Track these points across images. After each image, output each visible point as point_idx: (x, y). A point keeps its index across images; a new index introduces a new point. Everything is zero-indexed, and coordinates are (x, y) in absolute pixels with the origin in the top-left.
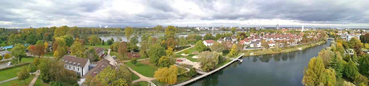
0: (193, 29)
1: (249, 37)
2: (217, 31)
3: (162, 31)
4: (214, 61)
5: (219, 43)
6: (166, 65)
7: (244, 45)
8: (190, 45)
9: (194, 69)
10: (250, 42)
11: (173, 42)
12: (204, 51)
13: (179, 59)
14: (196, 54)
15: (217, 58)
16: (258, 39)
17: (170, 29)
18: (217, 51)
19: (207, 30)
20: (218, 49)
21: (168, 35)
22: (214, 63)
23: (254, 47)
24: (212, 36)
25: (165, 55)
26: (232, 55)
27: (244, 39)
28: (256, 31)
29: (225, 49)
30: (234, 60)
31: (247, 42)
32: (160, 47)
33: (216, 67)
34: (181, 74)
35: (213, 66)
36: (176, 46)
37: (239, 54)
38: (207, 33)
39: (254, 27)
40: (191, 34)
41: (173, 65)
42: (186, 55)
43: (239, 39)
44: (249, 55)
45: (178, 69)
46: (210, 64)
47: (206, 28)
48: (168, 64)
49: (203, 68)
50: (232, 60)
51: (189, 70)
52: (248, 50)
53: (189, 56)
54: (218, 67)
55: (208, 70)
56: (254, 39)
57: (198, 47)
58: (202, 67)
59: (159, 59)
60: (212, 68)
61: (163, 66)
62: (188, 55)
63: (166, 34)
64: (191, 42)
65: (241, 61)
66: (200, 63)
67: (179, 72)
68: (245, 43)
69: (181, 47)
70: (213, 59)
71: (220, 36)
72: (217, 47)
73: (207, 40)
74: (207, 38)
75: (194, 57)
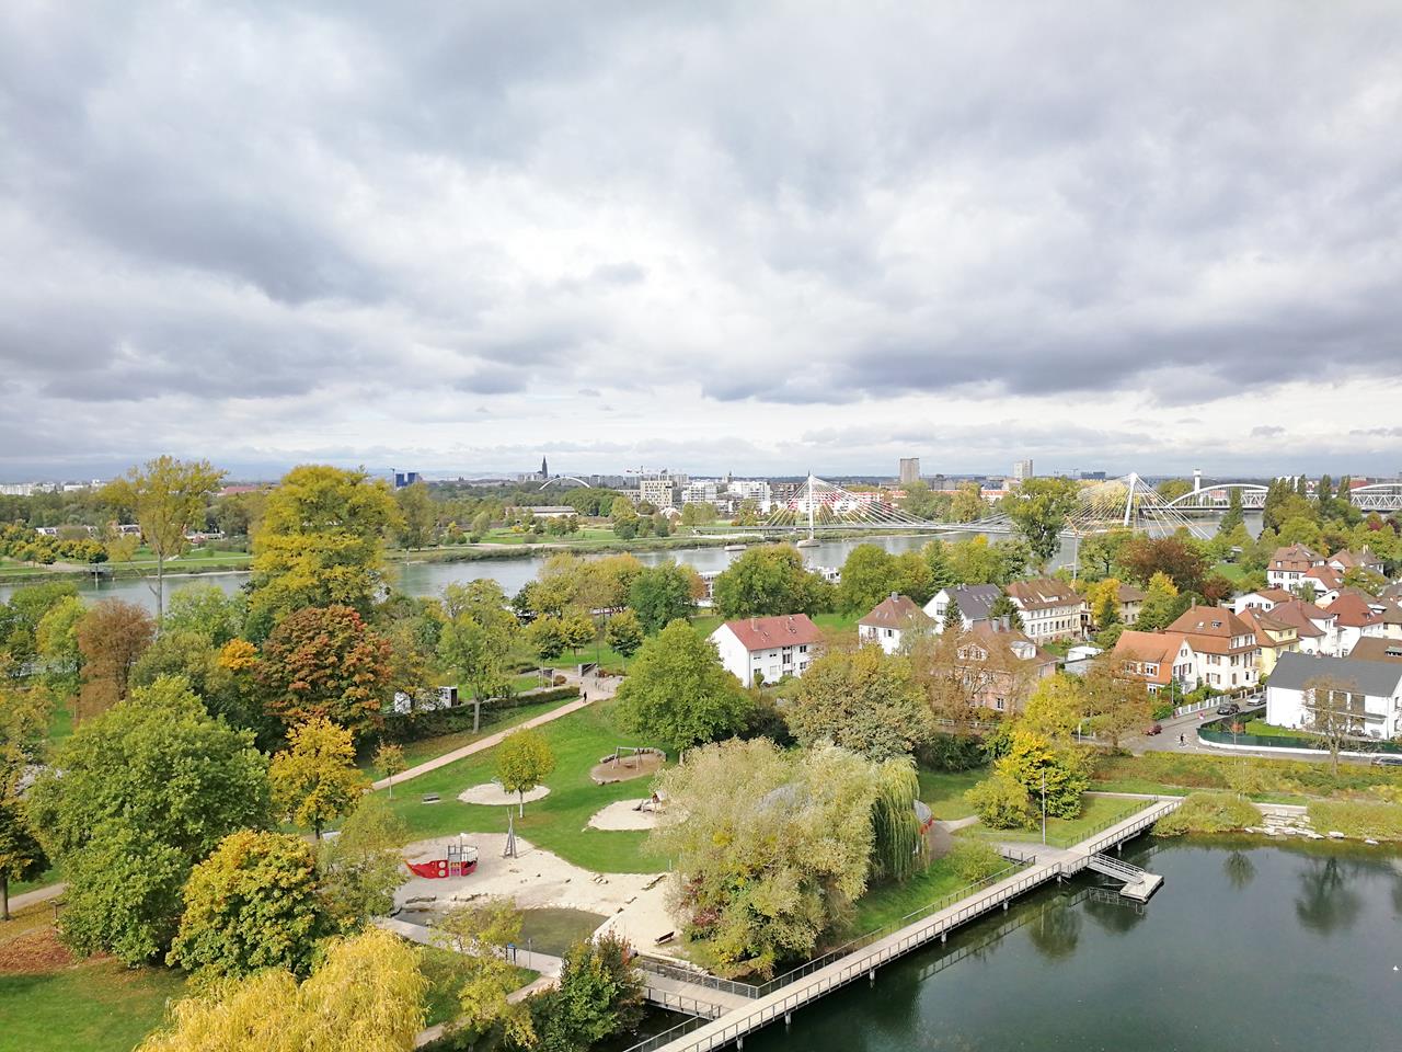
0: (596, 498)
1: (1255, 599)
2: (855, 516)
3: (211, 525)
4: (826, 856)
5: (879, 652)
6: (273, 939)
7: (1173, 697)
8: (573, 678)
9: (615, 956)
10: (1268, 659)
11: (350, 659)
12: (719, 736)
13: (433, 849)
14: (632, 776)
15: (859, 821)
16: (1376, 632)
17: (317, 507)
18: (856, 749)
19: (744, 511)
20: (863, 722)
21: (293, 581)
22: (826, 878)
23: (1322, 724)
24: (803, 574)
25: (260, 815)
26: (1018, 797)
27: (1175, 616)
28: (1351, 523)
29: (947, 728)
30: (1048, 859)
31: (1214, 655)
32: (196, 723)
33: (845, 936)
34: (463, 1034)
35: (816, 912)
36: (400, 704)
37: (1105, 799)
38: (746, 542)
39: (1326, 483)
40: (576, 553)
41: (357, 928)
42: (514, 799)
43: (1109, 618)
44: (1238, 830)
45: (426, 969)
46: (779, 894)
47: (736, 488)
48: (300, 925)
49: (711, 947)
50: (1023, 864)
51: (552, 972)
52: (1220, 760)
53: (549, 804)
54: (866, 934)
55: (764, 962)
56: (1320, 624)
57: (658, 694)
58: (701, 933)
59: (180, 878)
60: (803, 938)
61: (242, 958)
62: (540, 792)
63: (262, 562)
64: (579, 641)
65: (1139, 884)
66: (671, 882)
67: (441, 1004)
68: (1199, 667)
69: (459, 711)
70: (808, 829)
71: (891, 574)
72: (858, 695)
73: (753, 619)
74: (748, 591)
75: (617, 817)
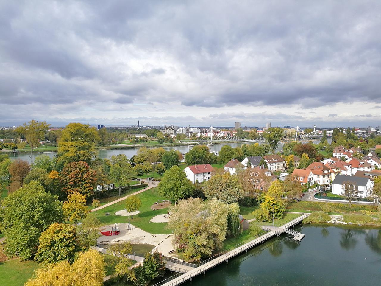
0: (153, 132)
1: (329, 160)
2: (223, 138)
3: (46, 139)
4: (215, 229)
5: (229, 174)
6: (64, 253)
7: (308, 186)
8: (146, 181)
9: (158, 256)
10: (333, 176)
11: (85, 176)
12: (186, 197)
13: (107, 227)
14: (162, 208)
15: (224, 220)
16: (361, 169)
17: (76, 134)
18: (223, 200)
20: (225, 193)
21: (69, 155)
22: (215, 235)
23: (347, 194)
24: (209, 153)
25: (60, 218)
27: (308, 165)
28: (355, 140)
29: (247, 194)
30: (274, 230)
31: (319, 175)
32: (42, 193)
33: (220, 251)
34: (116, 278)
35: (212, 244)
36: (99, 188)
37: (290, 214)
38: (194, 144)
39: (349, 129)
40: (147, 147)
41: (87, 249)
42: (130, 214)
44: (325, 222)
45: (106, 260)
46: (202, 240)
47: (191, 130)
48: (71, 249)
49: (184, 254)
50: (267, 231)
51: (140, 261)
52: (320, 203)
53: (140, 215)
54: (225, 250)
55: (198, 258)
56: (347, 167)
57: (169, 186)
58: (181, 250)
60: (208, 251)
62: (137, 212)
63: (61, 149)
64: (148, 171)
65: (298, 237)
66: (173, 237)
67: (110, 270)
68: (315, 178)
69: (115, 190)
70: (210, 222)
71: (232, 153)
72: (224, 186)
73: (195, 165)
74: (194, 158)
75: (158, 219)
